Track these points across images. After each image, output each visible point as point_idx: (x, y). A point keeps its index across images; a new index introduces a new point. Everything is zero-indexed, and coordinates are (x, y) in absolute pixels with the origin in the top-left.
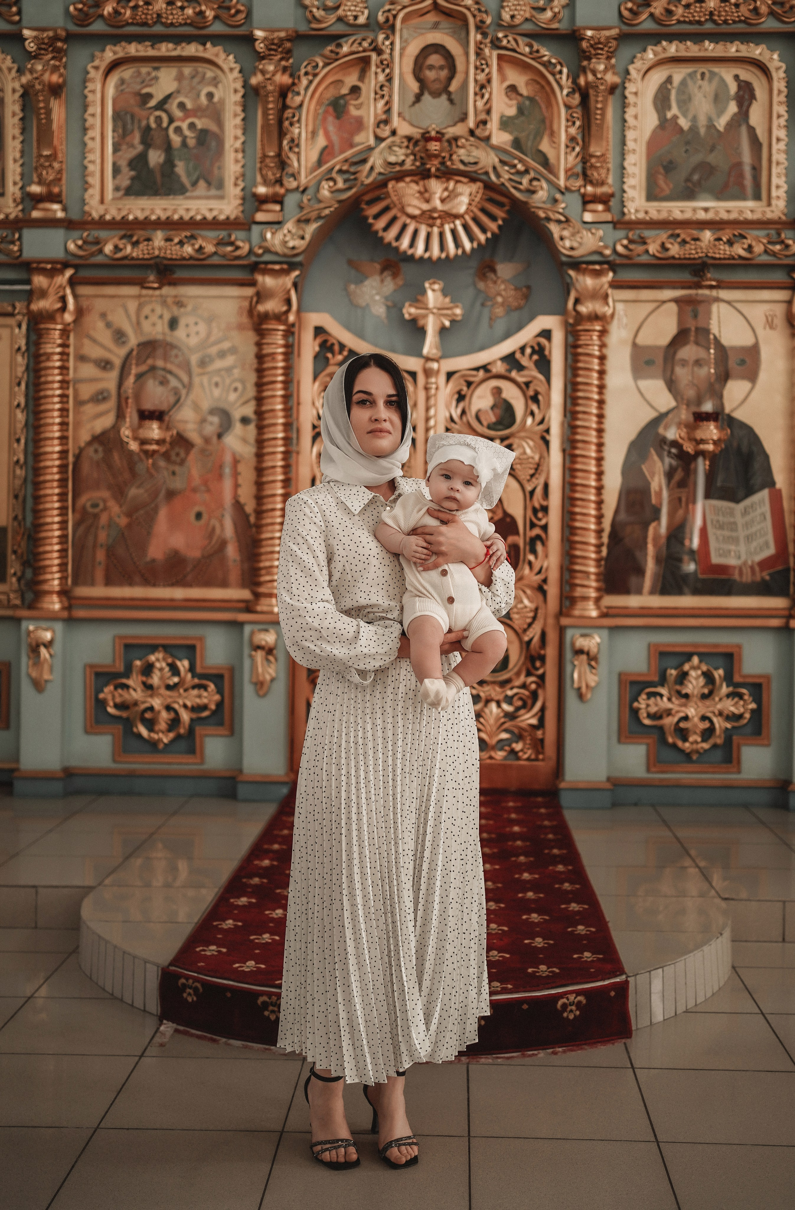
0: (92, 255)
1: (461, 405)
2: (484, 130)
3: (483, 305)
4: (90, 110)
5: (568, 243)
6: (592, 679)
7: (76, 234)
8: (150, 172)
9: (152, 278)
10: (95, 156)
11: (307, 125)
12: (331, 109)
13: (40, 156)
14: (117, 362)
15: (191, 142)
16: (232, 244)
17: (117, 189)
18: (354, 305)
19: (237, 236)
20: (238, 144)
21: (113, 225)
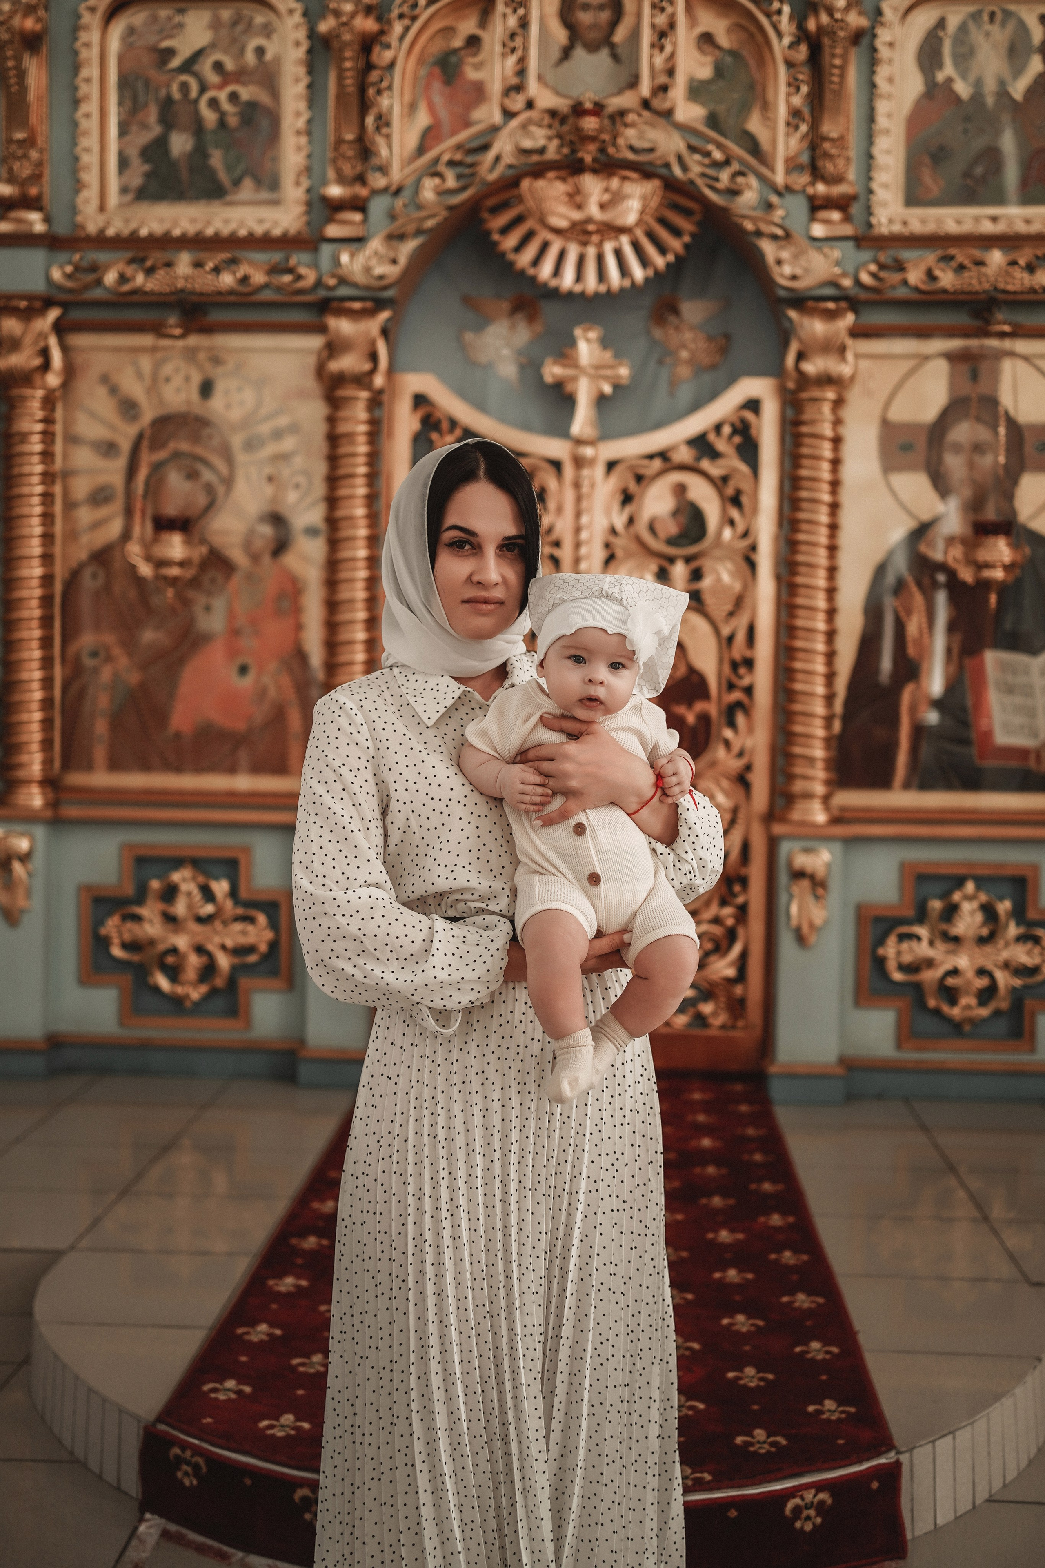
0: (87, 287)
1: (628, 510)
2: (664, 100)
3: (660, 362)
4: (84, 73)
5: (787, 270)
6: (818, 914)
7: (63, 256)
8: (173, 165)
9: (172, 320)
10: (90, 141)
11: (402, 93)
12: (437, 71)
13: (10, 141)
14: (125, 446)
15: (233, 121)
16: (291, 271)
17: (124, 190)
18: (471, 363)
19: (299, 259)
20: (301, 123)
21: (118, 243)
